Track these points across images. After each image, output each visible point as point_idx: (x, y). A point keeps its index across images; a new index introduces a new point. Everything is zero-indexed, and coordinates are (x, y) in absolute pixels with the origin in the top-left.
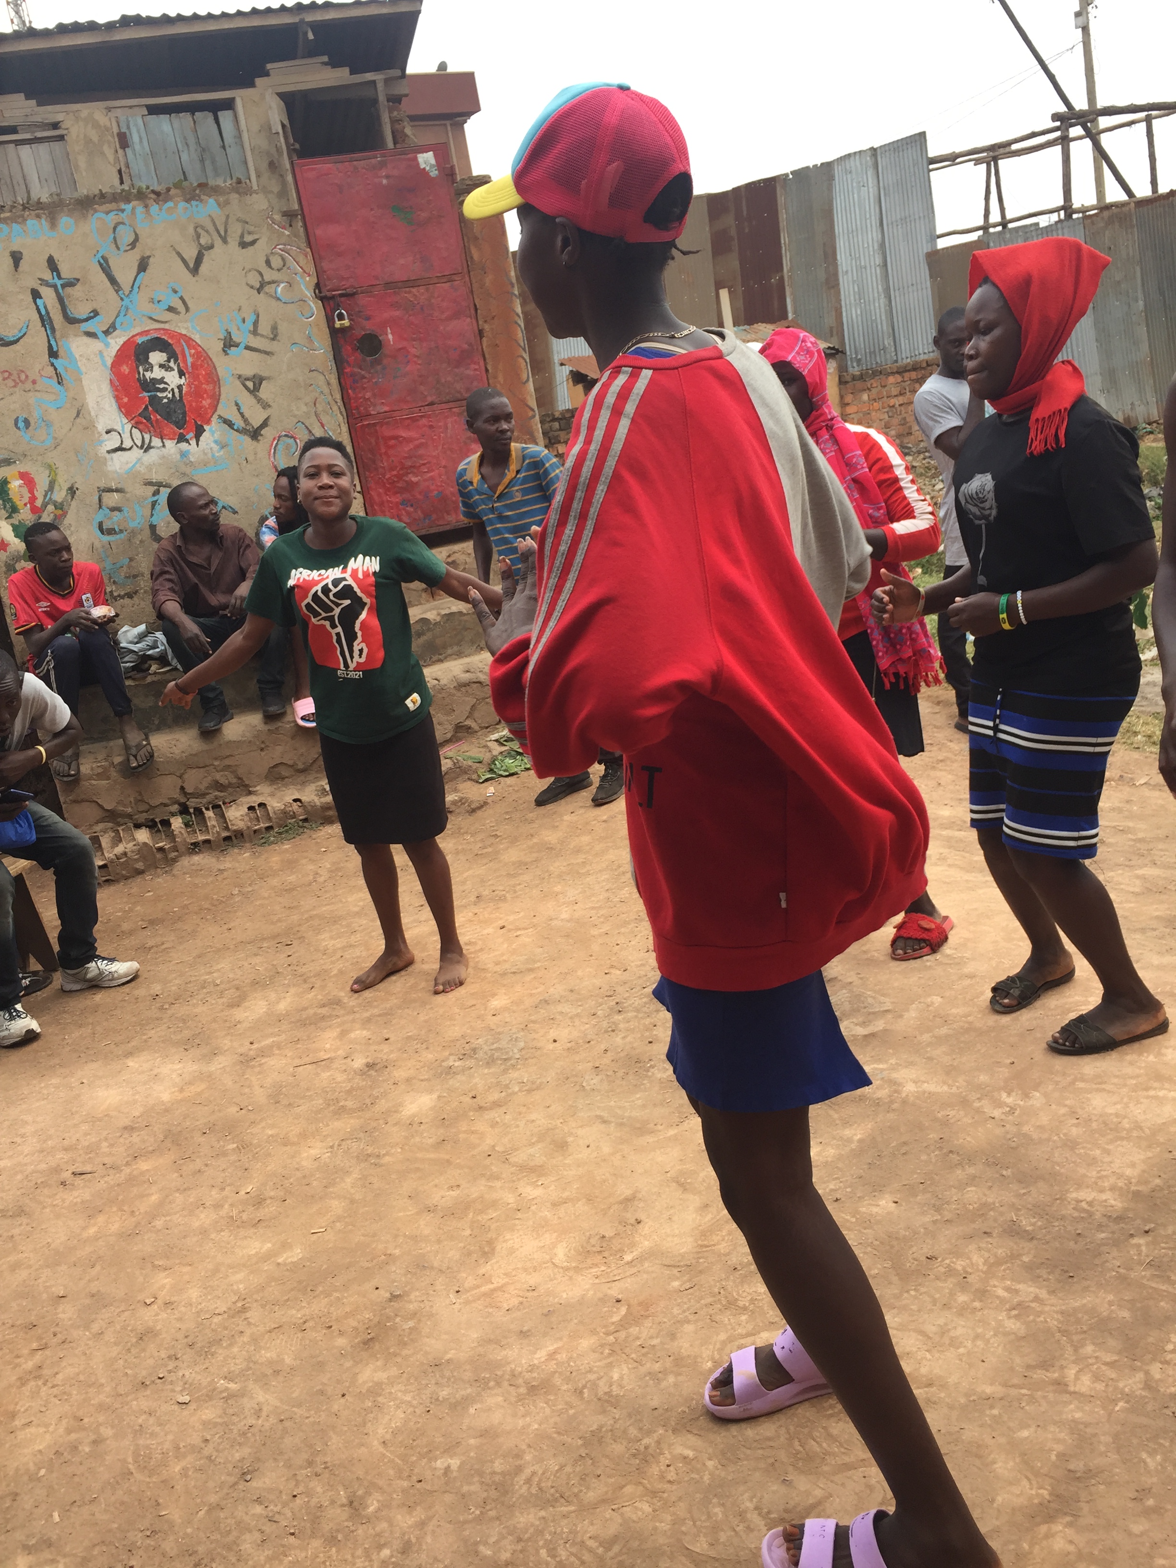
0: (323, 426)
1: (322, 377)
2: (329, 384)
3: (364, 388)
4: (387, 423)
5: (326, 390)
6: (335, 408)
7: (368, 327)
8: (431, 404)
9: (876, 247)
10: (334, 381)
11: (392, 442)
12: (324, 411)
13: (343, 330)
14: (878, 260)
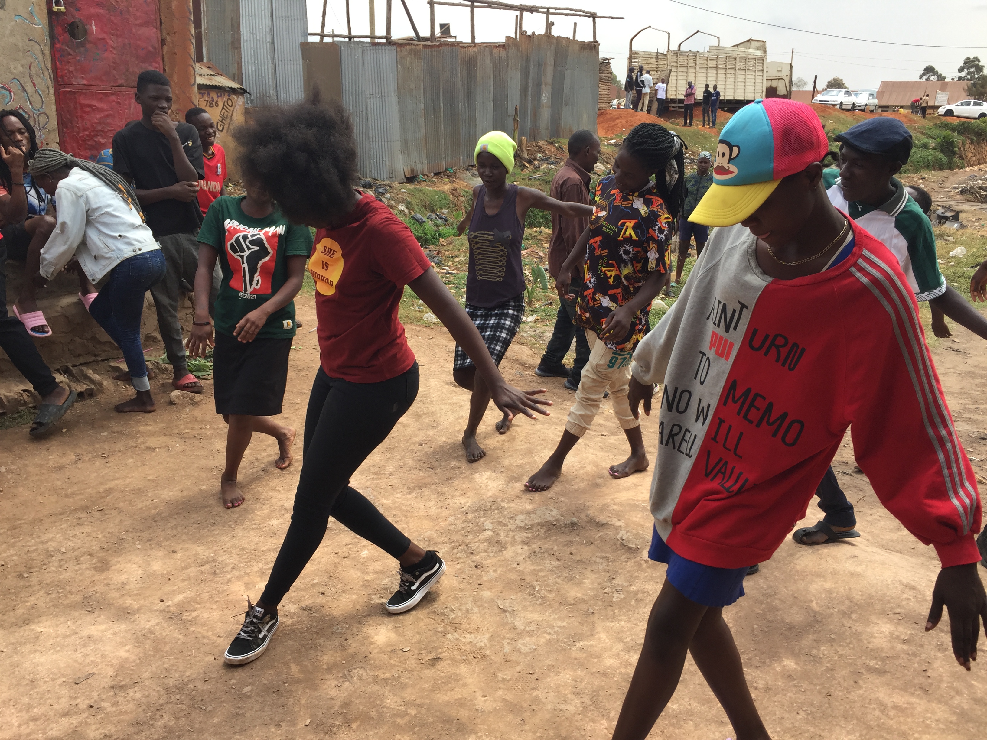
0: (34, 85)
1: (38, 47)
2: (43, 53)
3: (69, 63)
4: (85, 94)
5: (41, 58)
6: (46, 73)
7: (78, 16)
8: (121, 86)
9: (267, 30)
10: (47, 51)
11: (87, 109)
12: (37, 74)
13: (59, 13)
14: (269, 39)
